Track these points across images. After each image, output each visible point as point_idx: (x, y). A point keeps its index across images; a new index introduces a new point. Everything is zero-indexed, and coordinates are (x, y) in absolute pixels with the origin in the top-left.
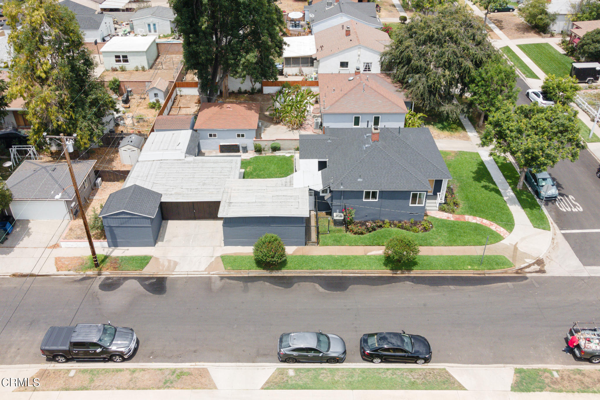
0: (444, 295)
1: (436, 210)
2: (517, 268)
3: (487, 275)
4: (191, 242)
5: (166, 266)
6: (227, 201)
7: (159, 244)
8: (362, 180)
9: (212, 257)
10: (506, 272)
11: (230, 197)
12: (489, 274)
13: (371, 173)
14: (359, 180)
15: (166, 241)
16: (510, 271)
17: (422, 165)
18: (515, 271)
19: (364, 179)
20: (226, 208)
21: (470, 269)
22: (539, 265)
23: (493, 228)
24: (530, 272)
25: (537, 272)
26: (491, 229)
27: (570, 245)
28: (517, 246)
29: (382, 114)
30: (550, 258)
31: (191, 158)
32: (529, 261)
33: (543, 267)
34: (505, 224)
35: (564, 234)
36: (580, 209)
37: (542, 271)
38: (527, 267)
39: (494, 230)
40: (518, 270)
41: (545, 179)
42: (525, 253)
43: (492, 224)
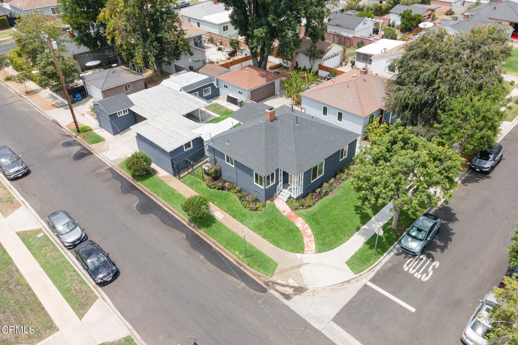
0: (186, 257)
1: (284, 201)
2: (271, 280)
3: (242, 268)
5: (102, 148)
8: (228, 144)
9: (125, 155)
10: (259, 276)
12: (246, 269)
13: (239, 142)
16: (262, 278)
18: (266, 280)
19: (230, 144)
20: (140, 125)
21: (235, 255)
22: (294, 291)
23: (306, 240)
24: (277, 291)
25: (283, 294)
26: (303, 239)
27: (353, 298)
28: (303, 266)
29: (344, 111)
30: (315, 293)
31: (183, 92)
32: (292, 282)
33: (295, 295)
34: (322, 243)
35: (366, 286)
36: (425, 279)
37: (288, 297)
38: (283, 285)
39: (305, 242)
40: (271, 282)
41: (419, 230)
42: (300, 275)
43: (310, 237)
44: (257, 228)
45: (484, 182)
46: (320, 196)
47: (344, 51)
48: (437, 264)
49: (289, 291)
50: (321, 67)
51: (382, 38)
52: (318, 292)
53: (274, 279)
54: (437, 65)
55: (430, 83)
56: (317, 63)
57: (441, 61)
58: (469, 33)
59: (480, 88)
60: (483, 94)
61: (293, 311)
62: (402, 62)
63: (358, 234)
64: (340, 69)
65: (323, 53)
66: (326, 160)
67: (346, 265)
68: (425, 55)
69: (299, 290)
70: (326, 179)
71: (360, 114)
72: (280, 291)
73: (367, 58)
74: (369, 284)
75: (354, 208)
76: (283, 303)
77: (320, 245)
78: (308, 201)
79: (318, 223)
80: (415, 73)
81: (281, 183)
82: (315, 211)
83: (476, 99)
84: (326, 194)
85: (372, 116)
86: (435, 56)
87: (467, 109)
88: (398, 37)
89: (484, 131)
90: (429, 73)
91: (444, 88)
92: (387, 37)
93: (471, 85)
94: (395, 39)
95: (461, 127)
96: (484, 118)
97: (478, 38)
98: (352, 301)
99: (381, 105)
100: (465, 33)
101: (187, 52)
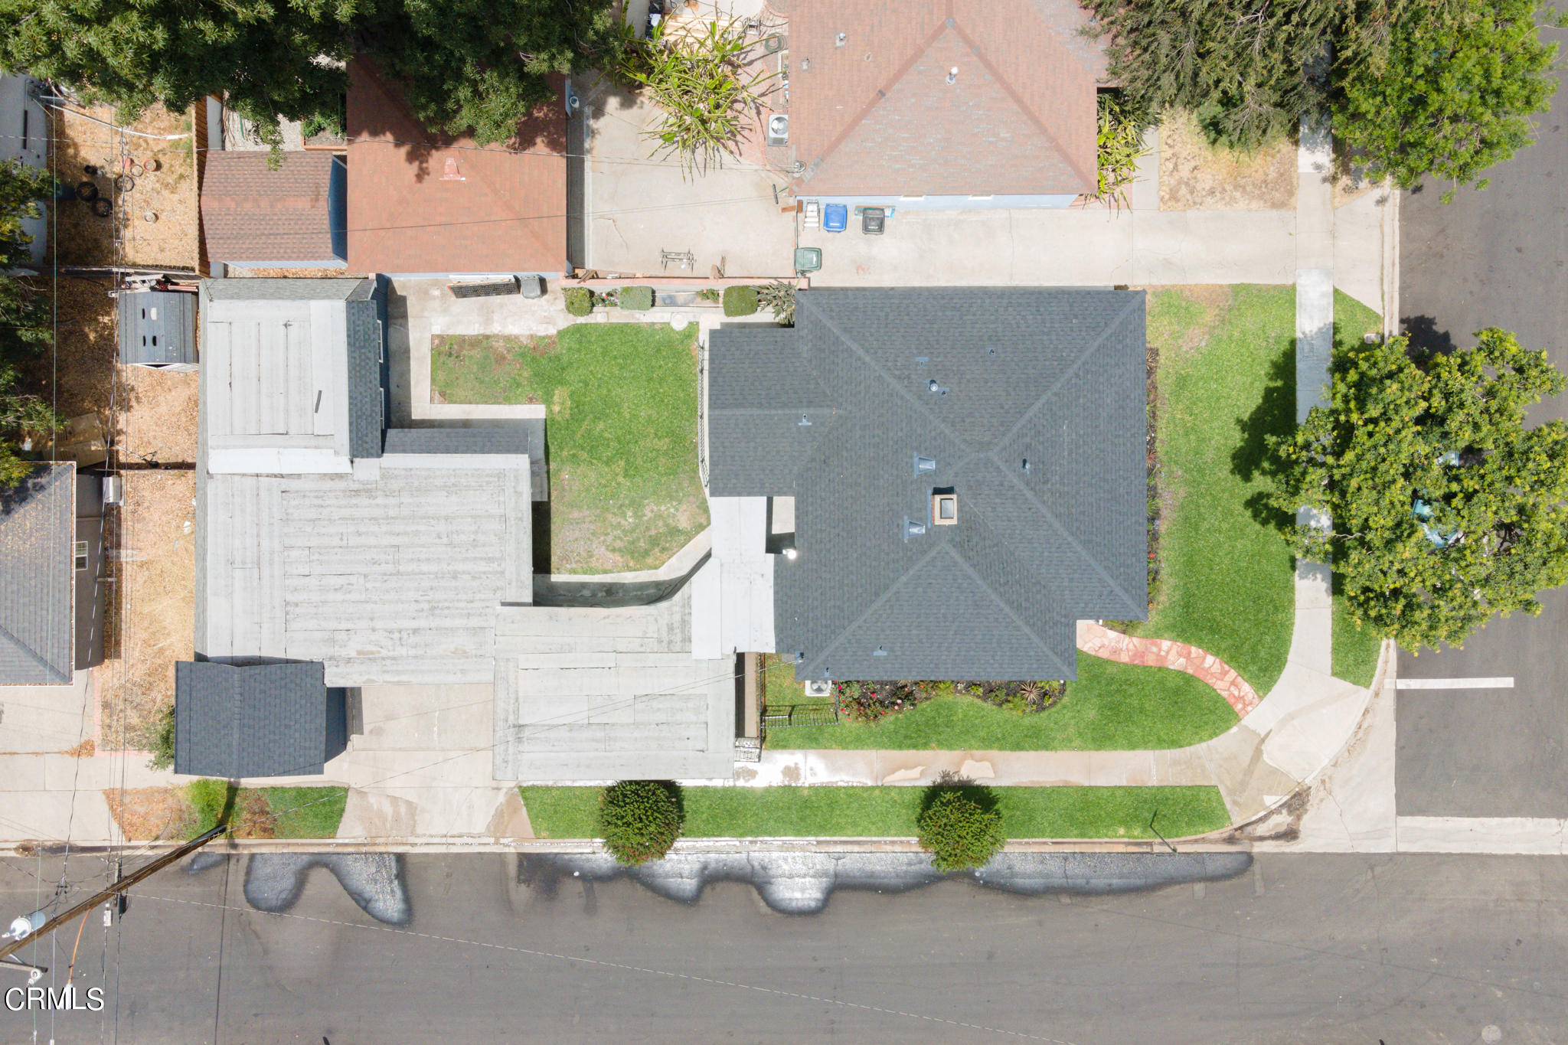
0: (1040, 923)
2: (1234, 825)
3: (1156, 849)
4: (435, 735)
5: (390, 818)
6: (511, 719)
7: (355, 740)
8: (885, 653)
9: (498, 788)
10: (1204, 840)
11: (517, 699)
13: (914, 632)
14: (879, 653)
15: (371, 732)
16: (1214, 836)
17: (1071, 580)
18: (1225, 835)
19: (892, 650)
20: (511, 750)
21: (1123, 837)
22: (1290, 812)
23: (1221, 687)
24: (1262, 839)
25: (1278, 837)
26: (1215, 690)
27: (1398, 740)
28: (1263, 747)
30: (1327, 785)
32: (1272, 801)
33: (1299, 818)
34: (1260, 669)
35: (1400, 694)
37: (1290, 834)
38: (1261, 820)
39: (1225, 694)
40: (1236, 830)
42: (1274, 772)
43: (1225, 673)
44: (1101, 738)
49: (1283, 820)
52: (1330, 778)
53: (1238, 822)
61: (1324, 854)
63: (1301, 578)
67: (1335, 679)
69: (1297, 802)
72: (1268, 834)
74: (1404, 684)
75: (1249, 513)
76: (1295, 854)
77: (1258, 677)
82: (1177, 596)
98: (1400, 749)
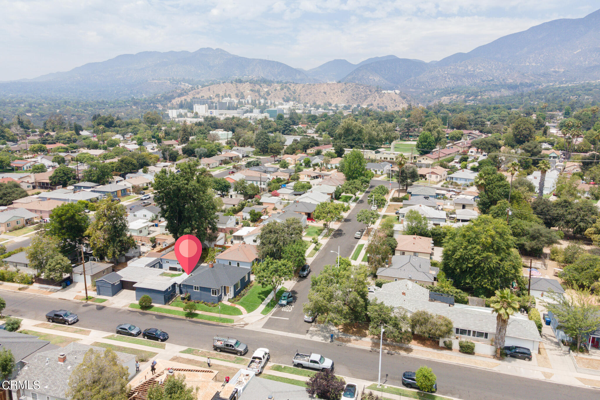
1: (227, 300)
4: (126, 298)
5: (110, 303)
7: (115, 296)
9: (128, 303)
14: (193, 281)
16: (229, 324)
18: (232, 325)
21: (215, 321)
23: (242, 310)
25: (241, 327)
27: (267, 322)
28: (244, 318)
29: (240, 262)
31: (147, 268)
36: (290, 311)
37: (243, 327)
41: (284, 297)
42: (244, 321)
44: (220, 312)
45: (305, 280)
46: (241, 296)
47: (226, 235)
48: (293, 306)
49: (243, 325)
50: (215, 245)
51: (243, 226)
52: (253, 323)
53: (235, 324)
54: (277, 235)
55: (276, 243)
56: (213, 243)
57: (278, 233)
58: (286, 221)
59: (294, 242)
60: (296, 243)
61: (247, 330)
62: (262, 236)
63: (262, 304)
64: (227, 245)
65: (216, 237)
66: (241, 280)
67: (261, 313)
68: (270, 232)
69: (246, 324)
70: (241, 289)
71: (248, 261)
73: (240, 238)
74: (271, 317)
75: (257, 297)
76: (242, 329)
77: (248, 310)
78: (237, 298)
79: (244, 304)
80: (269, 240)
81: (223, 294)
82: (241, 301)
83: (293, 246)
84: (244, 295)
85: (253, 262)
86: (274, 231)
87: (291, 250)
88: (251, 225)
89: (299, 257)
90: (274, 238)
91: (281, 244)
92: (245, 226)
93: (291, 241)
94: (249, 226)
95: (291, 258)
96: (298, 252)
97: (289, 223)
99: (257, 256)
100: (284, 222)
101: (134, 247)
